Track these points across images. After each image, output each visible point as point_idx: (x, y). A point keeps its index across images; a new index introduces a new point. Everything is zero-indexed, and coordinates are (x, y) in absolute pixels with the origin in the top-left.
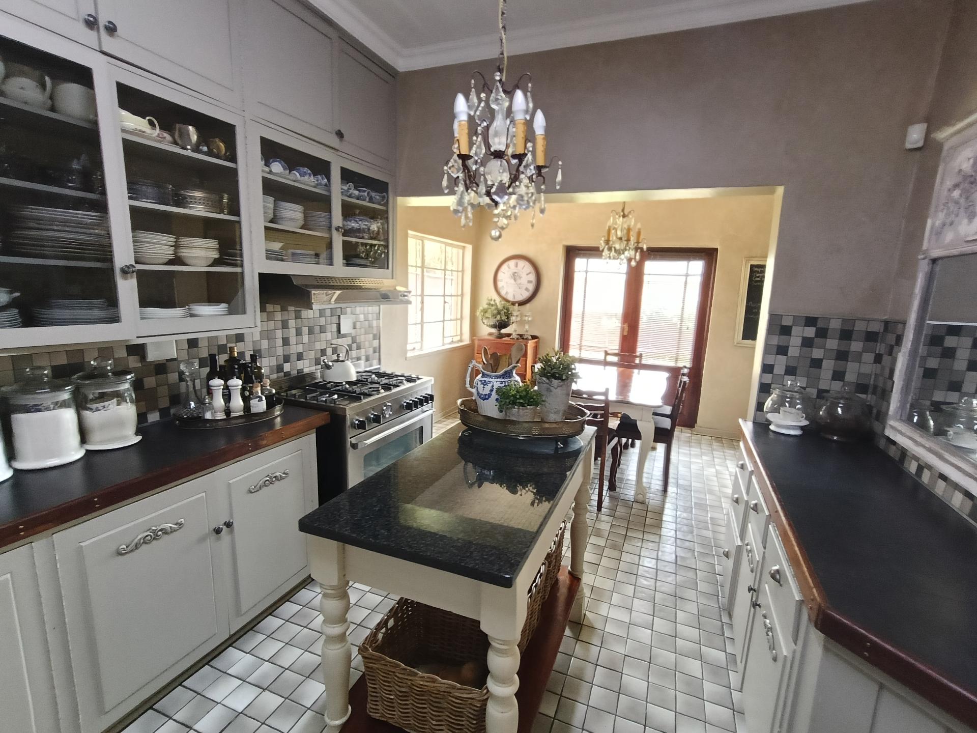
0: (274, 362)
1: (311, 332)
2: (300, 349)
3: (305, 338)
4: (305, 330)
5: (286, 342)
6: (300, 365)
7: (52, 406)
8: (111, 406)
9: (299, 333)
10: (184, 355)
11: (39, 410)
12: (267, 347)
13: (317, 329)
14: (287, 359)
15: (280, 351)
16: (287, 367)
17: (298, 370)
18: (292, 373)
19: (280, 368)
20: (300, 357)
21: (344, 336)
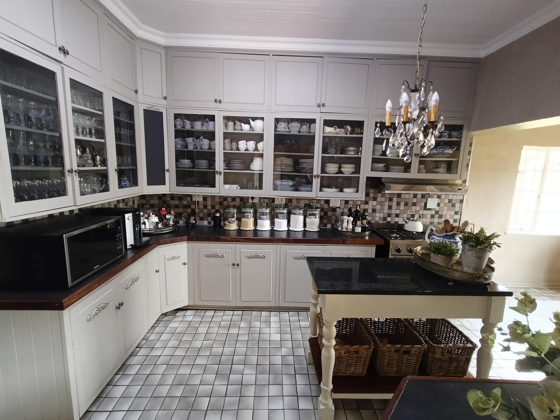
0: (382, 215)
1: (406, 204)
2: (398, 212)
3: (402, 207)
4: (402, 204)
5: (390, 207)
6: (397, 219)
7: (298, 214)
8: (313, 218)
9: (398, 204)
10: (343, 206)
11: (296, 215)
12: (379, 209)
13: (410, 204)
14: (389, 215)
15: (386, 211)
16: (389, 219)
17: (395, 222)
18: (391, 222)
19: (385, 219)
20: (397, 216)
21: (430, 209)
